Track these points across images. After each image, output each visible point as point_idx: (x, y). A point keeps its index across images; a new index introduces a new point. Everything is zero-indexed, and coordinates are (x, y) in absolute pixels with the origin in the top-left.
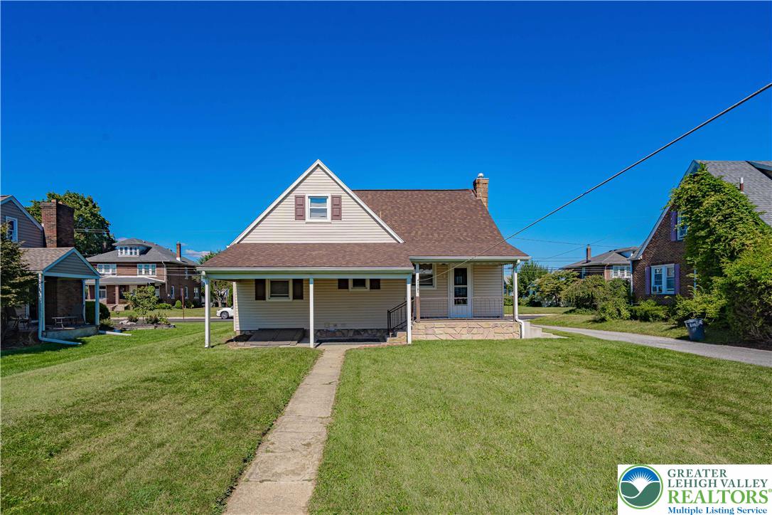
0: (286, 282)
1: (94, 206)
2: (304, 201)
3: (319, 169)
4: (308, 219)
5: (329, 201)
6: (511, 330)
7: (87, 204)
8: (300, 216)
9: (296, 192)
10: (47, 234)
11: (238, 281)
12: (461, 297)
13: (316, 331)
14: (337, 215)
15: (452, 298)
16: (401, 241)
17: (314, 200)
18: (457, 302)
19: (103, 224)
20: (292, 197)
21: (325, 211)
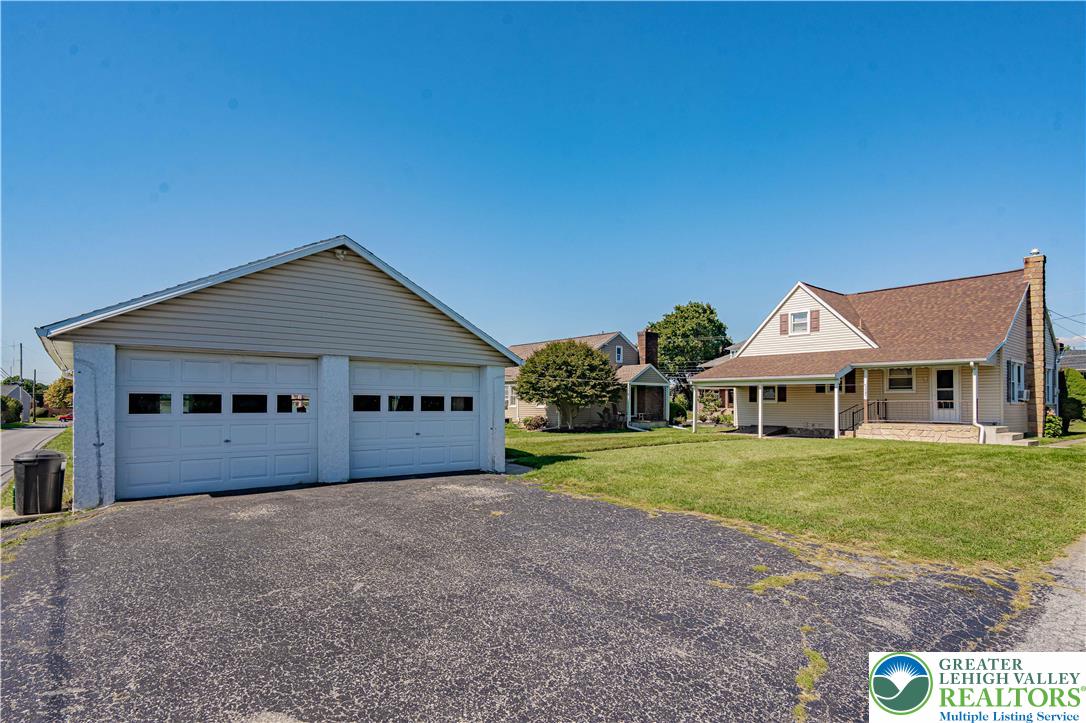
0: (773, 388)
1: (712, 312)
2: (787, 318)
3: (800, 290)
4: (790, 334)
5: (809, 315)
6: (968, 434)
7: (705, 311)
8: (784, 331)
9: (781, 312)
10: (640, 354)
11: (737, 387)
12: (945, 400)
13: (764, 427)
14: (815, 328)
15: (935, 401)
16: (876, 346)
17: (795, 316)
18: (940, 406)
19: (720, 329)
20: (778, 316)
21: (806, 324)
